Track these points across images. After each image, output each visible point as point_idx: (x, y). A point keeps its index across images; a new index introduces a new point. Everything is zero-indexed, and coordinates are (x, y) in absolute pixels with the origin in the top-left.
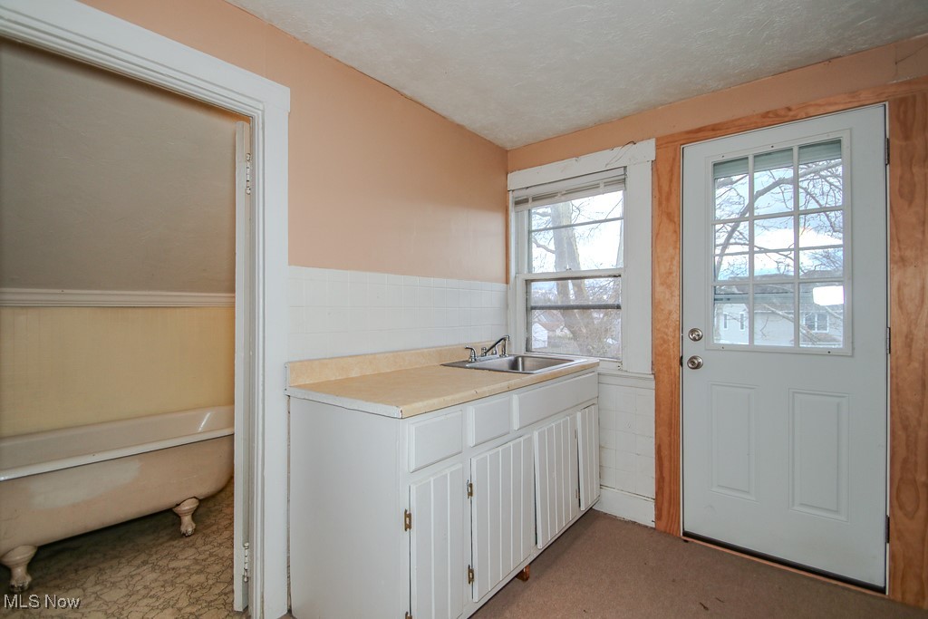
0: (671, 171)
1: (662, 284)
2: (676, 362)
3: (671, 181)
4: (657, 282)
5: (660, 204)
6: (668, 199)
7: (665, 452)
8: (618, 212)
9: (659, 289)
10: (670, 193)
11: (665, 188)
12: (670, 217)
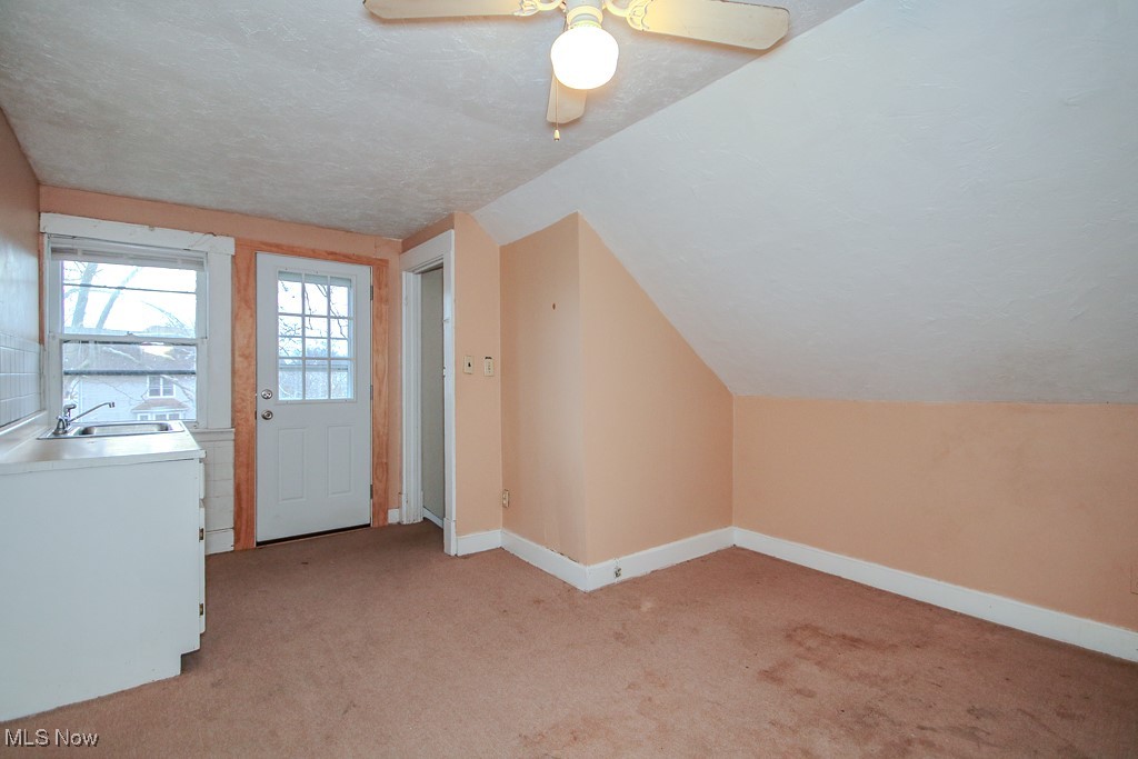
0: (249, 269)
1: (240, 356)
2: (252, 417)
3: (248, 276)
4: (237, 353)
5: (239, 292)
6: (245, 290)
7: (243, 488)
8: (193, 288)
9: (238, 359)
10: (247, 285)
11: (243, 280)
12: (246, 302)
